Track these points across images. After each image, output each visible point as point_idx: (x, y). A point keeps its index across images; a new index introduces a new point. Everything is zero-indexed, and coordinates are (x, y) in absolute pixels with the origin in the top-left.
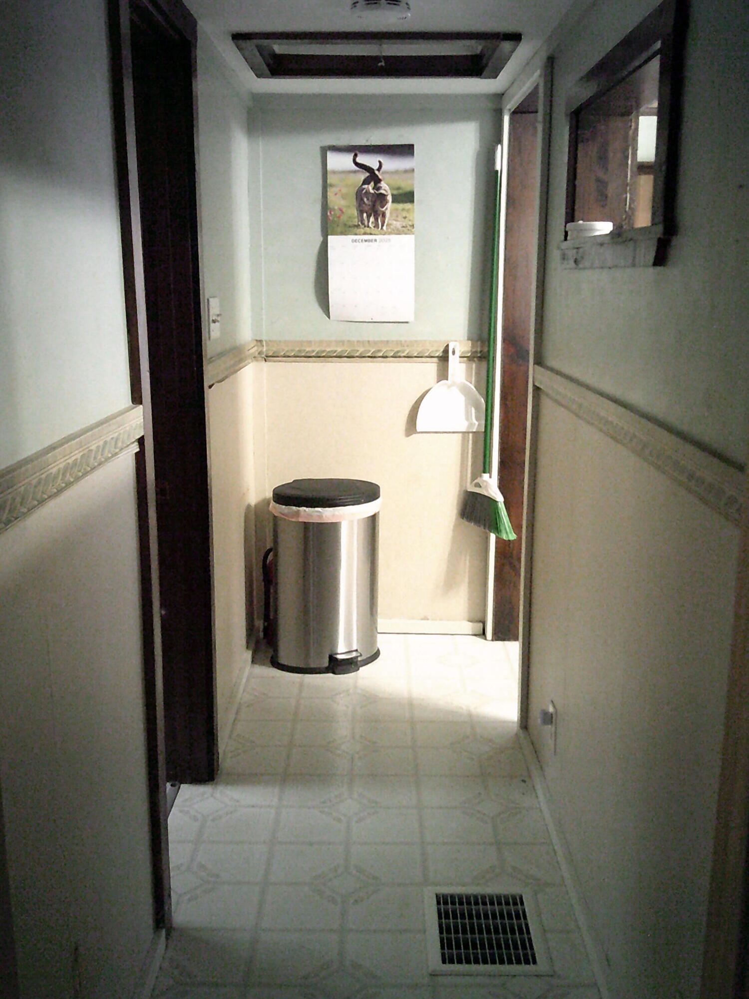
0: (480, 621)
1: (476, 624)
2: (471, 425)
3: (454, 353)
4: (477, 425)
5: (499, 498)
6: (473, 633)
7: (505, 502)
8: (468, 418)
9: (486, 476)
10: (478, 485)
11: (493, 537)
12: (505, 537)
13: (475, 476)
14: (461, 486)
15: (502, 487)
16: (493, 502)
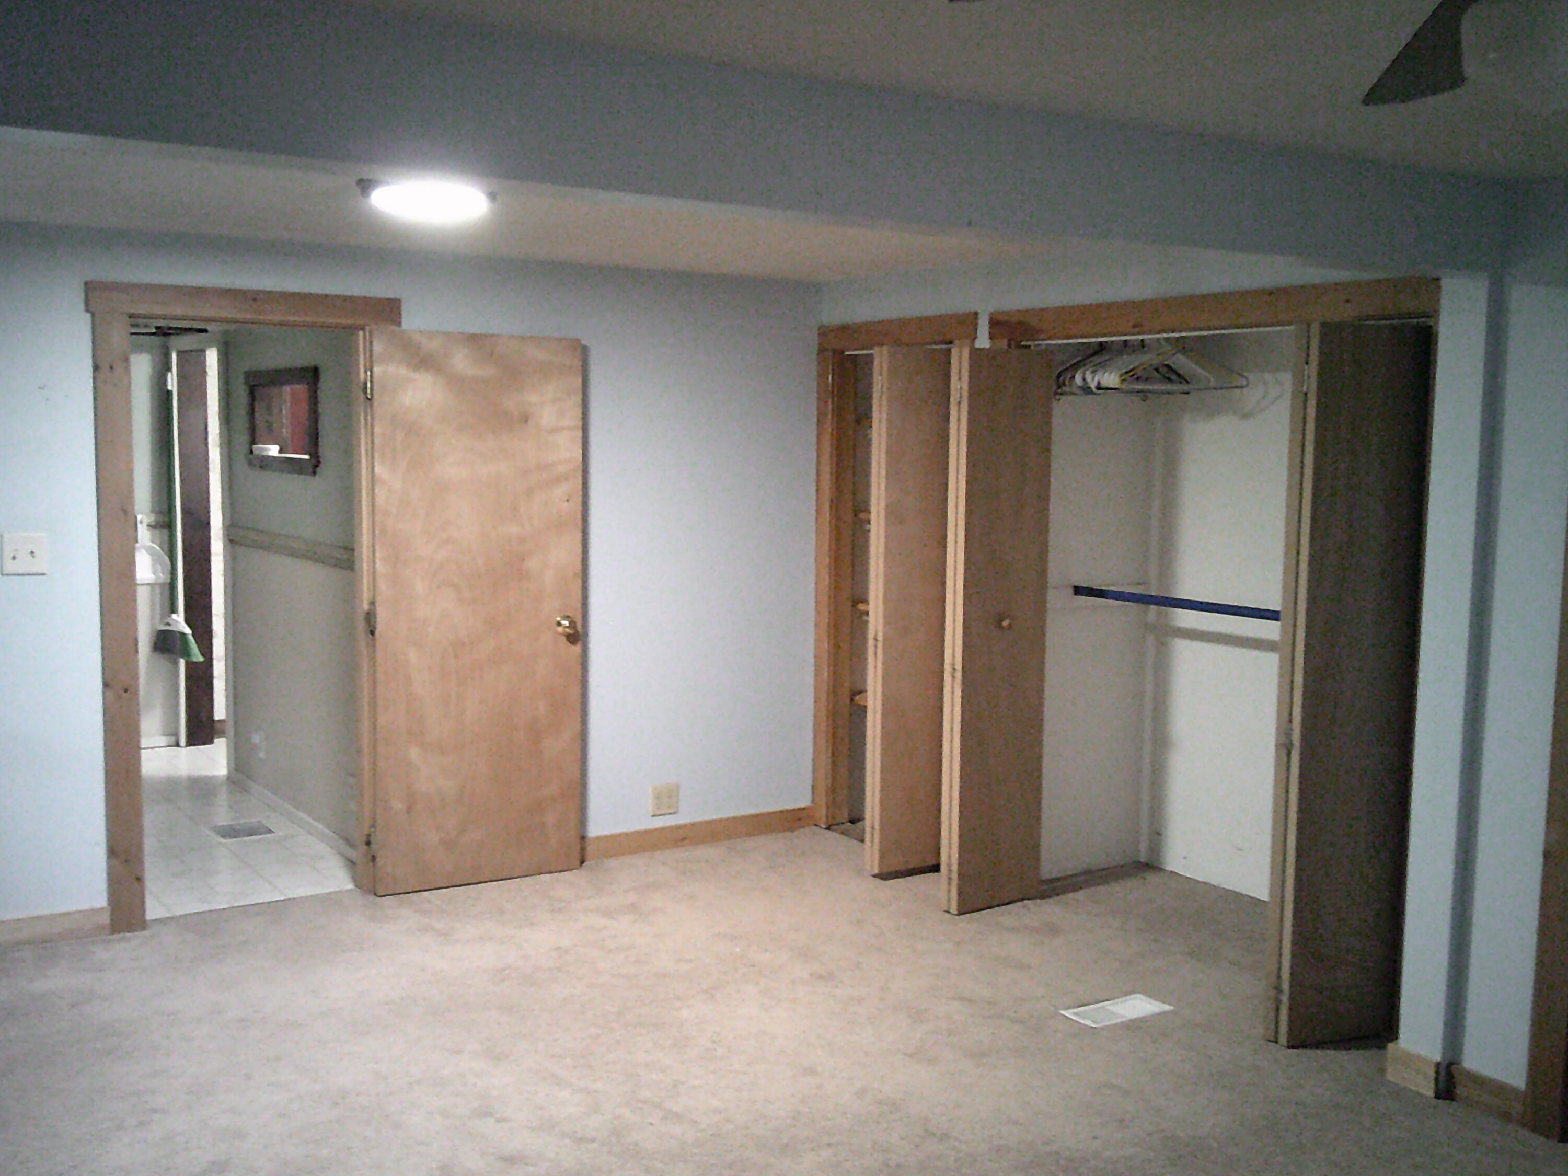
0: (172, 735)
1: (168, 738)
2: (158, 578)
3: (141, 522)
4: (164, 578)
5: (188, 631)
6: (167, 745)
7: (193, 635)
8: (154, 573)
9: (174, 616)
10: (169, 624)
11: (182, 662)
12: (195, 660)
13: (163, 617)
14: (152, 625)
15: (187, 621)
16: (183, 635)
